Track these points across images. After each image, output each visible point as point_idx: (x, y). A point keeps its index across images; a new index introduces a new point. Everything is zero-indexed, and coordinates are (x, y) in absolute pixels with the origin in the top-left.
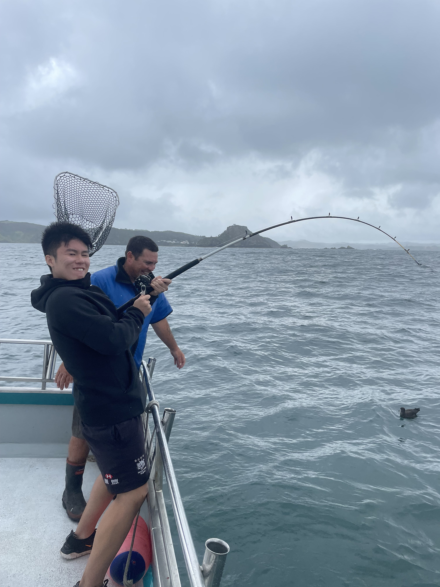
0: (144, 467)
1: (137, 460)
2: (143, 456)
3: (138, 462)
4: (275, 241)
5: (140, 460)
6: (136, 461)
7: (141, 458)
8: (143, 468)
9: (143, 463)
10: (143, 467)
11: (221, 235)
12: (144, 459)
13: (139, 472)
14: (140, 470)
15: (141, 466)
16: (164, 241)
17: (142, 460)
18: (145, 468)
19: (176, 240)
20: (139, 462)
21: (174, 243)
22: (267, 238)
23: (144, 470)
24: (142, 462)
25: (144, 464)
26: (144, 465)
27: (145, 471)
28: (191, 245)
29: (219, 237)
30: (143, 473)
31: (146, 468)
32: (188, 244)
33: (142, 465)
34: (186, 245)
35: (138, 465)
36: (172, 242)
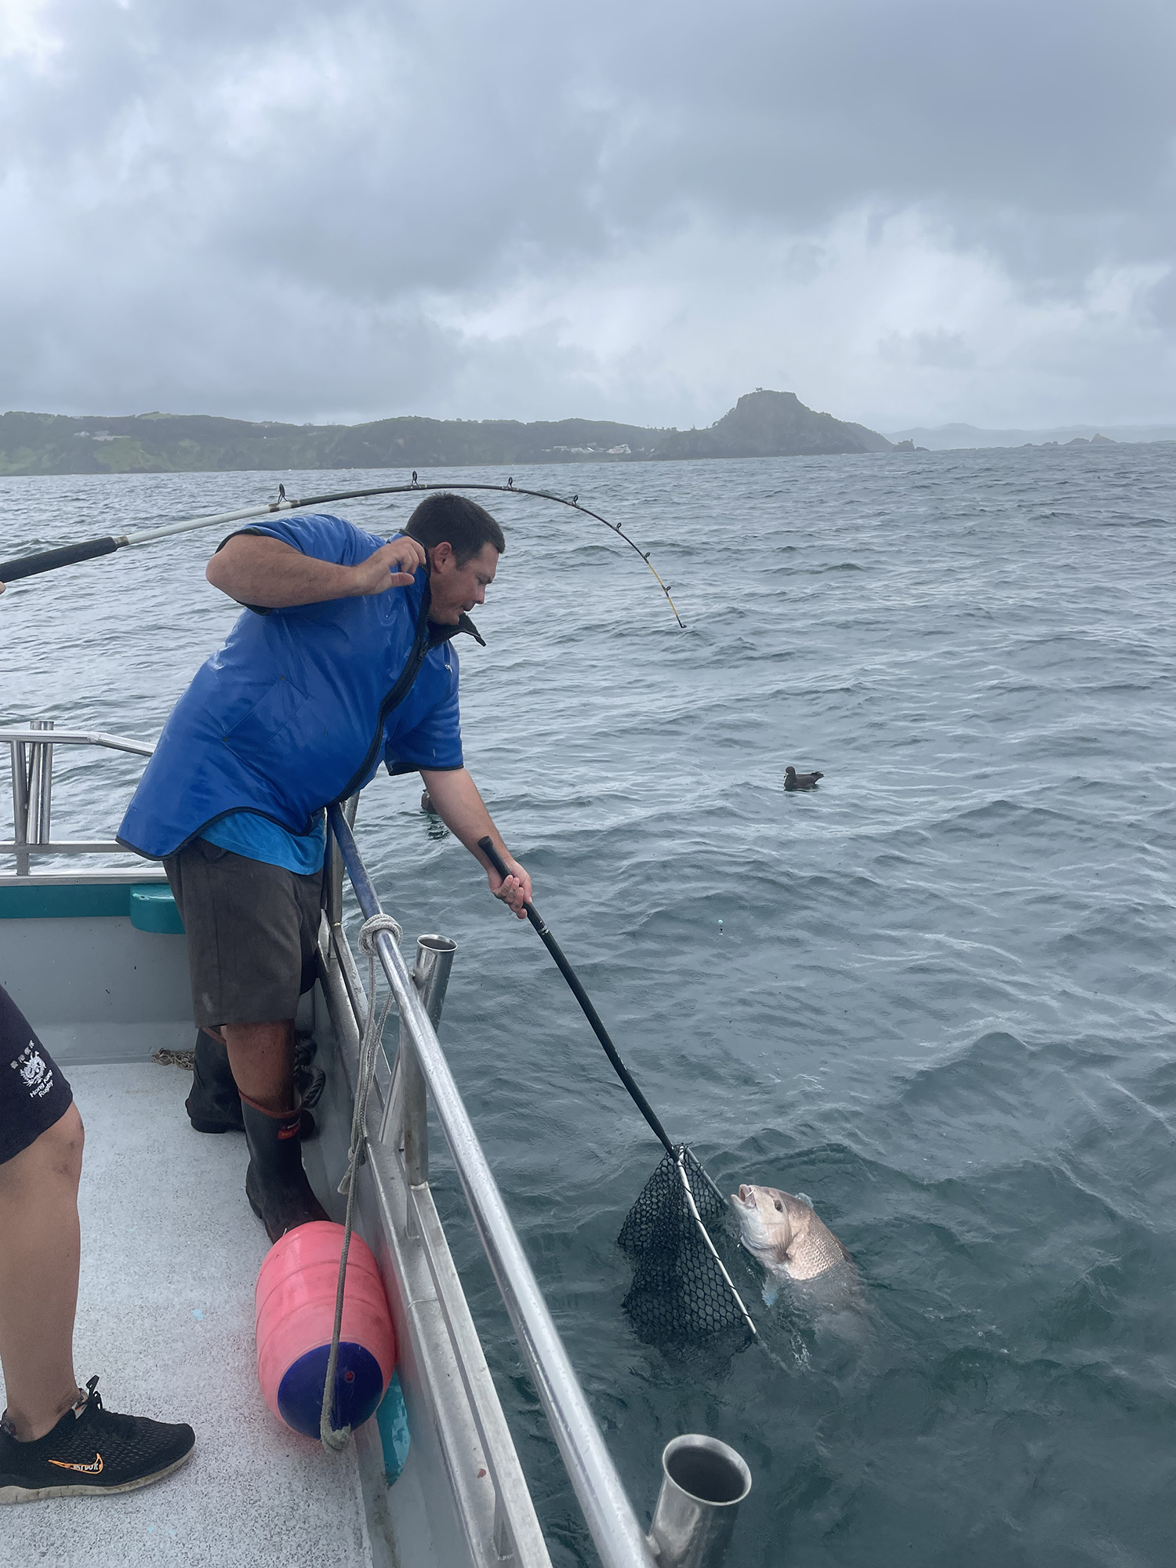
0: (46, 1072)
1: (18, 1062)
2: (32, 1044)
3: (22, 1066)
4: (875, 433)
5: (28, 1059)
6: (14, 1065)
7: (27, 1051)
8: (43, 1077)
9: (38, 1064)
10: (41, 1073)
11: (719, 423)
12: (37, 1053)
13: (35, 1093)
14: (35, 1086)
15: (36, 1074)
16: (563, 448)
17: (34, 1057)
18: (48, 1076)
19: (595, 444)
20: (26, 1065)
21: (591, 454)
22: (854, 424)
23: (48, 1082)
24: (36, 1062)
25: (43, 1065)
26: (42, 1069)
27: (48, 1086)
28: (635, 457)
29: (715, 428)
30: (47, 1090)
31: (50, 1073)
32: (629, 454)
33: (38, 1071)
34: (624, 458)
35: (26, 1073)
36: (584, 451)
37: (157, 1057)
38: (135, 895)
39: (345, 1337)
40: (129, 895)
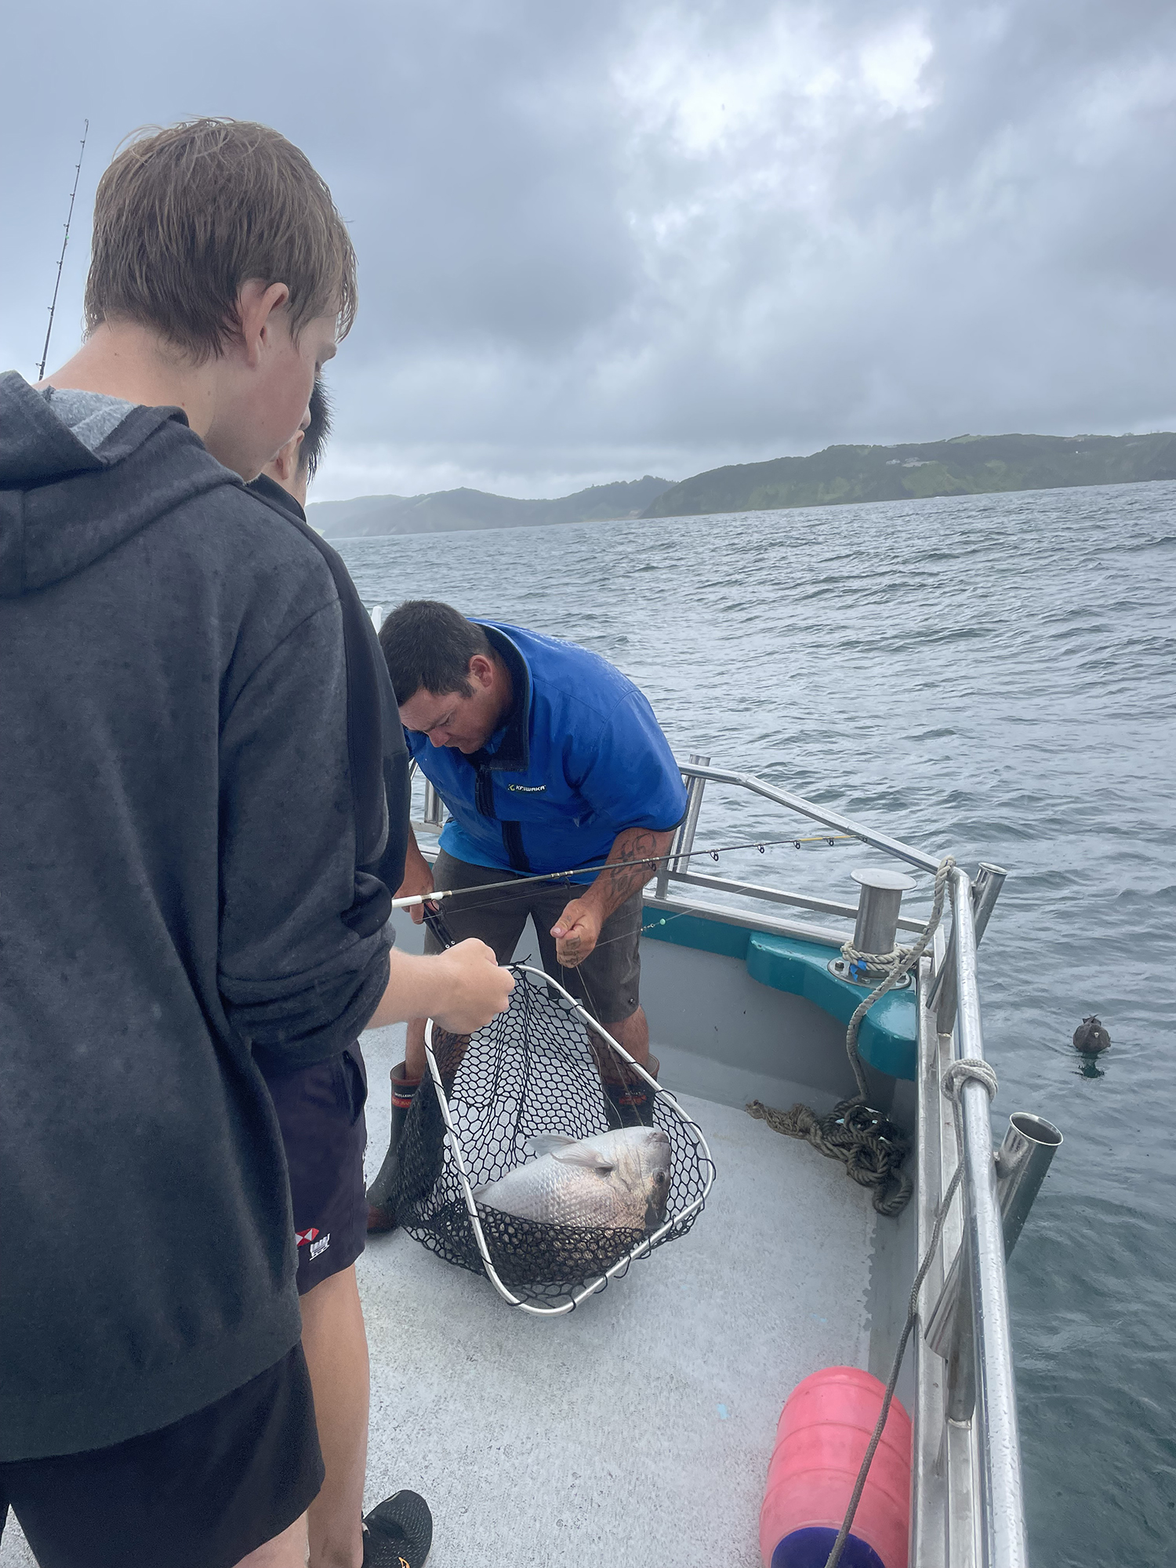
37: (749, 1106)
38: (753, 942)
39: (856, 1530)
40: (748, 940)
